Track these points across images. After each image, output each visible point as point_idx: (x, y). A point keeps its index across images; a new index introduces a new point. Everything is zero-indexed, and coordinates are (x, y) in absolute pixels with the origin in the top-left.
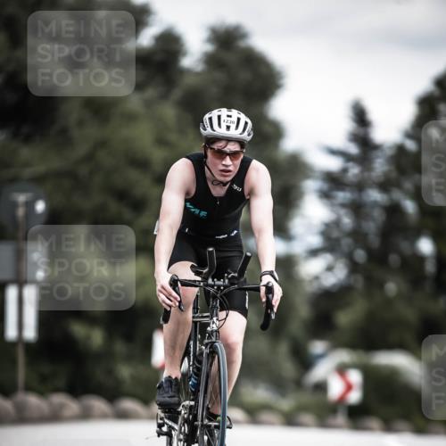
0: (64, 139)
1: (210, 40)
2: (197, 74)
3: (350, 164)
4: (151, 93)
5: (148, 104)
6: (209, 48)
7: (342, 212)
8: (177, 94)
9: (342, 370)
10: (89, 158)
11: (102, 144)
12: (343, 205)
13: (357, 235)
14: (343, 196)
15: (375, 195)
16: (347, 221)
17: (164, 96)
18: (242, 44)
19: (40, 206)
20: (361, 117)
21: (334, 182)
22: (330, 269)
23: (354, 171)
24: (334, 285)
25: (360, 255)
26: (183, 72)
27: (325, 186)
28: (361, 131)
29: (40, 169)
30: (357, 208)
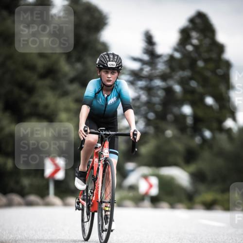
3: (145, 66)
7: (141, 92)
12: (141, 88)
14: (141, 83)
16: (144, 98)
20: (149, 40)
21: (136, 76)
23: (147, 69)
25: (151, 115)
27: (131, 79)
28: (150, 47)
30: (149, 90)
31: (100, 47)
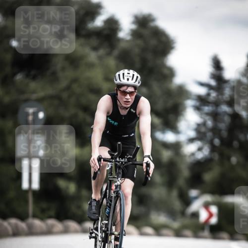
0: (54, 78)
1: (134, 23)
2: (127, 41)
3: (212, 91)
4: (102, 52)
5: (100, 58)
6: (134, 27)
7: (207, 118)
8: (116, 52)
9: (206, 206)
10: (68, 88)
11: (75, 80)
12: (207, 114)
13: (215, 130)
14: (207, 109)
15: (225, 108)
16: (210, 123)
17: (109, 54)
18: (152, 24)
19: (41, 115)
20: (217, 64)
21: (202, 101)
22: (200, 149)
23: (214, 94)
24: (202, 159)
25: (217, 142)
26: (119, 40)
27: (198, 104)
28: (218, 72)
29: (41, 94)
30: (215, 116)
31: (166, 71)
